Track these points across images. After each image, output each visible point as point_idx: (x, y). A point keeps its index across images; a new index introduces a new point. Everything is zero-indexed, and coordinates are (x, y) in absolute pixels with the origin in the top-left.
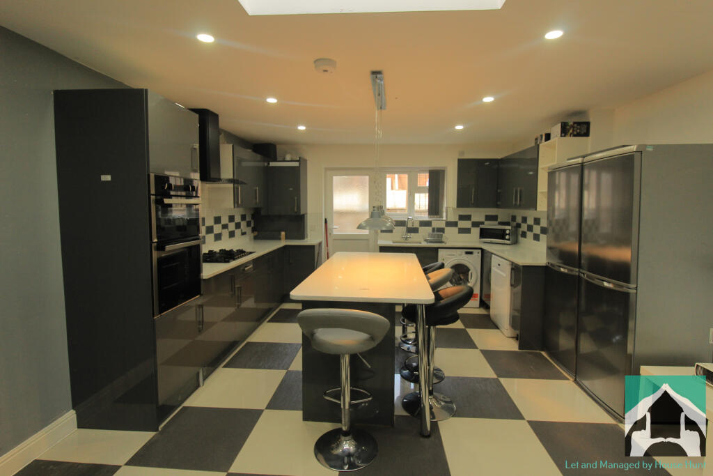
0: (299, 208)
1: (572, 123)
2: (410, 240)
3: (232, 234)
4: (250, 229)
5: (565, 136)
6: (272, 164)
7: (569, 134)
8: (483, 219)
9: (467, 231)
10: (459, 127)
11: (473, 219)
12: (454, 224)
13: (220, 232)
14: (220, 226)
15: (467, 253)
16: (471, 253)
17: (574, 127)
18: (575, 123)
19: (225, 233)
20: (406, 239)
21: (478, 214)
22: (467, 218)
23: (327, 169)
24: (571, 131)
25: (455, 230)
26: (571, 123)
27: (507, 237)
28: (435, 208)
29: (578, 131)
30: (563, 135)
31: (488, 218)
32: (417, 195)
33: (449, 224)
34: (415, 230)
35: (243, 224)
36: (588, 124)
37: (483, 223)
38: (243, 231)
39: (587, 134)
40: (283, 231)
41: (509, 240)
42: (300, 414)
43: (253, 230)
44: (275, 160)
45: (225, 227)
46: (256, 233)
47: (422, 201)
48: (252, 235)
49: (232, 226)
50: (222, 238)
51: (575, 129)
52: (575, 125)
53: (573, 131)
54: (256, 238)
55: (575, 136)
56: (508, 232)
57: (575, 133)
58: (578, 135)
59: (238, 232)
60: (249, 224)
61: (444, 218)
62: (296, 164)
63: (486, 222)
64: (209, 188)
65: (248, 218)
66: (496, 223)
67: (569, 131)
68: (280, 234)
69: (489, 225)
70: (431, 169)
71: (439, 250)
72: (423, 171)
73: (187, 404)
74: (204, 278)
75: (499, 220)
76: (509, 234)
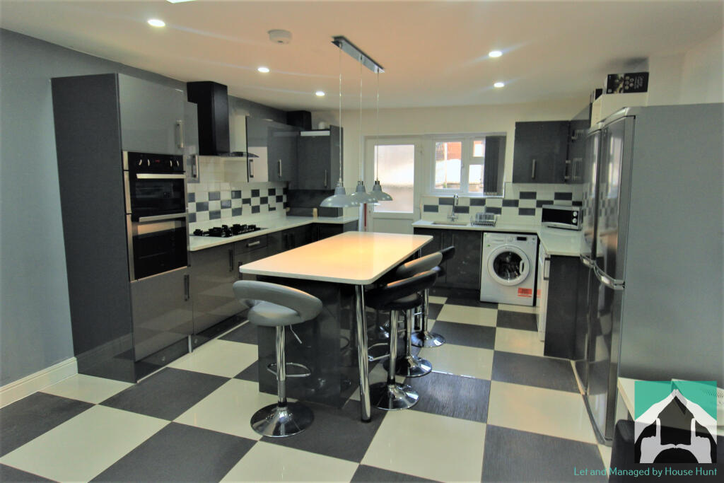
0: (329, 182)
1: (623, 76)
2: (456, 221)
3: (256, 210)
4: (281, 204)
5: (612, 93)
6: (304, 134)
7: (618, 90)
8: (551, 197)
9: (529, 212)
10: (499, 85)
11: (539, 197)
12: (515, 203)
13: (240, 207)
14: (240, 201)
15: (519, 239)
16: (524, 239)
17: (625, 81)
18: (626, 75)
19: (247, 209)
20: (453, 219)
21: (546, 192)
22: (532, 195)
23: (367, 138)
24: (621, 86)
25: (515, 210)
26: (621, 75)
27: (574, 221)
28: (491, 183)
29: (631, 85)
30: (610, 91)
31: (559, 196)
32: (471, 167)
33: (507, 203)
34: (465, 210)
35: (272, 199)
36: (645, 76)
37: (551, 203)
38: (271, 206)
39: (644, 89)
40: (316, 207)
41: (576, 224)
42: (256, 385)
43: (286, 205)
44: (309, 129)
45: (247, 201)
46: (288, 209)
47: (477, 173)
48: (285, 211)
49: (256, 201)
50: (243, 212)
51: (627, 83)
52: (628, 78)
53: (624, 85)
54: (288, 214)
55: (626, 91)
56: (575, 214)
57: (627, 88)
58: (631, 90)
59: (264, 207)
60: (279, 199)
61: (503, 197)
62: (327, 133)
63: (556, 202)
64: (225, 161)
65: (279, 192)
66: (570, 202)
67: (618, 85)
68: (312, 211)
69: (559, 205)
70: (488, 135)
71: (485, 234)
72: (478, 138)
73: (171, 365)
74: (191, 250)
75: (574, 199)
76: (576, 217)
